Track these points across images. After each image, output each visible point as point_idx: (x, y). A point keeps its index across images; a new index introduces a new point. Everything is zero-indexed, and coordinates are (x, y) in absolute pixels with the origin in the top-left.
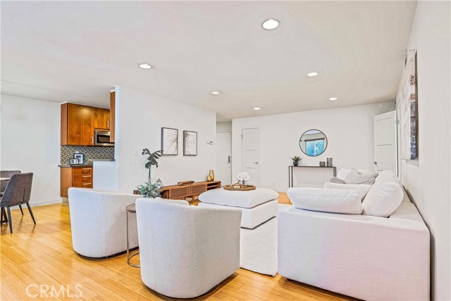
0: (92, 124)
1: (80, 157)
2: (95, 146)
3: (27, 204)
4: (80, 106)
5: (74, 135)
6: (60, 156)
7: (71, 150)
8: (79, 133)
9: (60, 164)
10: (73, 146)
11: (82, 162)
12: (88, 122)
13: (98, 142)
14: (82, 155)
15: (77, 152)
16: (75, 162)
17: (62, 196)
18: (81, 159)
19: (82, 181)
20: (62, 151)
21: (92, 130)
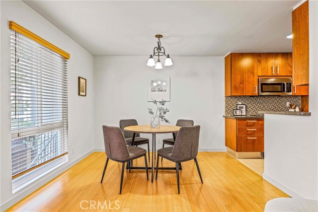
0: (255, 72)
1: (242, 107)
2: (259, 96)
3: (195, 160)
4: (242, 55)
5: (238, 85)
6: (224, 106)
7: (234, 101)
8: (242, 83)
9: (225, 115)
10: (236, 97)
11: (244, 113)
12: (251, 71)
13: (262, 91)
14: (244, 106)
15: (240, 103)
16: (238, 113)
17: (226, 145)
18: (244, 110)
19: (247, 134)
20: (227, 102)
21: (256, 78)
